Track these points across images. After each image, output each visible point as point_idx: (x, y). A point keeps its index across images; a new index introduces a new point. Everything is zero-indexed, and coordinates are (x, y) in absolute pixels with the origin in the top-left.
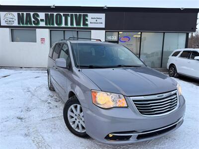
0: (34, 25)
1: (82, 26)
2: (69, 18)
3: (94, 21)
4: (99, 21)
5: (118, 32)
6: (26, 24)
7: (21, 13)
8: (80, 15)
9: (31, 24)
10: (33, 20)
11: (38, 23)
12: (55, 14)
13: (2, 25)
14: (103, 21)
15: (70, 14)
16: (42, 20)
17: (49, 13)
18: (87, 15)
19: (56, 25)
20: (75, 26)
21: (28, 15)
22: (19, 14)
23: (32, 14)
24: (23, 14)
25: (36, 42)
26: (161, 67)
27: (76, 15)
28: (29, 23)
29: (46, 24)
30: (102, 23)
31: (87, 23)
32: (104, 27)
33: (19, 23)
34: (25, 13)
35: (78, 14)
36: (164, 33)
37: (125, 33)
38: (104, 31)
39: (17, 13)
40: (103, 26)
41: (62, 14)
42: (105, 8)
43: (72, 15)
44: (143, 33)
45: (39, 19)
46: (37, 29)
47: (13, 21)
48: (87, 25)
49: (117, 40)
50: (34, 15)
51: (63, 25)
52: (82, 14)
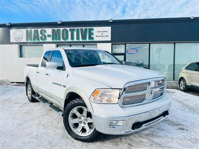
0: (41, 41)
1: (88, 40)
2: (75, 33)
3: (100, 34)
4: (105, 34)
5: (125, 44)
6: (34, 39)
7: (29, 30)
8: (86, 29)
9: (38, 39)
10: (40, 35)
11: (45, 38)
12: (62, 29)
13: (11, 42)
14: (109, 34)
15: (76, 28)
16: (49, 36)
17: (56, 29)
18: (92, 29)
19: (62, 40)
20: (81, 40)
21: (36, 32)
22: (27, 31)
23: (39, 30)
24: (31, 31)
26: (174, 80)
27: (82, 30)
28: (36, 39)
29: (53, 39)
30: (108, 36)
31: (93, 36)
33: (27, 40)
34: (33, 30)
35: (84, 28)
36: (175, 43)
37: (132, 45)
38: (111, 44)
39: (25, 30)
40: (109, 39)
41: (68, 29)
42: (111, 21)
43: (78, 30)
44: (151, 44)
45: (46, 34)
46: (44, 45)
47: (22, 38)
48: (93, 38)
49: (124, 52)
50: (41, 31)
51: (69, 40)
52: (88, 28)
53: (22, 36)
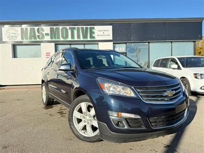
0: (38, 40)
1: (89, 39)
2: (75, 32)
3: (101, 33)
4: (106, 33)
5: (126, 43)
6: (30, 38)
8: (87, 28)
9: (35, 38)
10: (37, 34)
11: (43, 37)
12: (61, 27)
14: (111, 33)
15: (76, 27)
16: (47, 34)
17: (55, 27)
18: (93, 28)
19: (61, 39)
20: (82, 39)
21: (32, 30)
22: (22, 29)
23: (36, 28)
24: (26, 29)
25: (41, 57)
27: (82, 28)
28: (33, 38)
29: (51, 38)
30: (109, 35)
31: (94, 35)
32: (112, 39)
33: (22, 38)
34: (29, 28)
35: (84, 27)
36: (172, 42)
37: (133, 44)
38: (112, 43)
39: (20, 28)
41: (68, 27)
43: (78, 28)
44: (150, 43)
45: (44, 33)
46: (41, 44)
47: (16, 37)
48: (94, 37)
49: (125, 51)
50: (38, 29)
51: (70, 39)
52: (89, 27)
53: (17, 35)
